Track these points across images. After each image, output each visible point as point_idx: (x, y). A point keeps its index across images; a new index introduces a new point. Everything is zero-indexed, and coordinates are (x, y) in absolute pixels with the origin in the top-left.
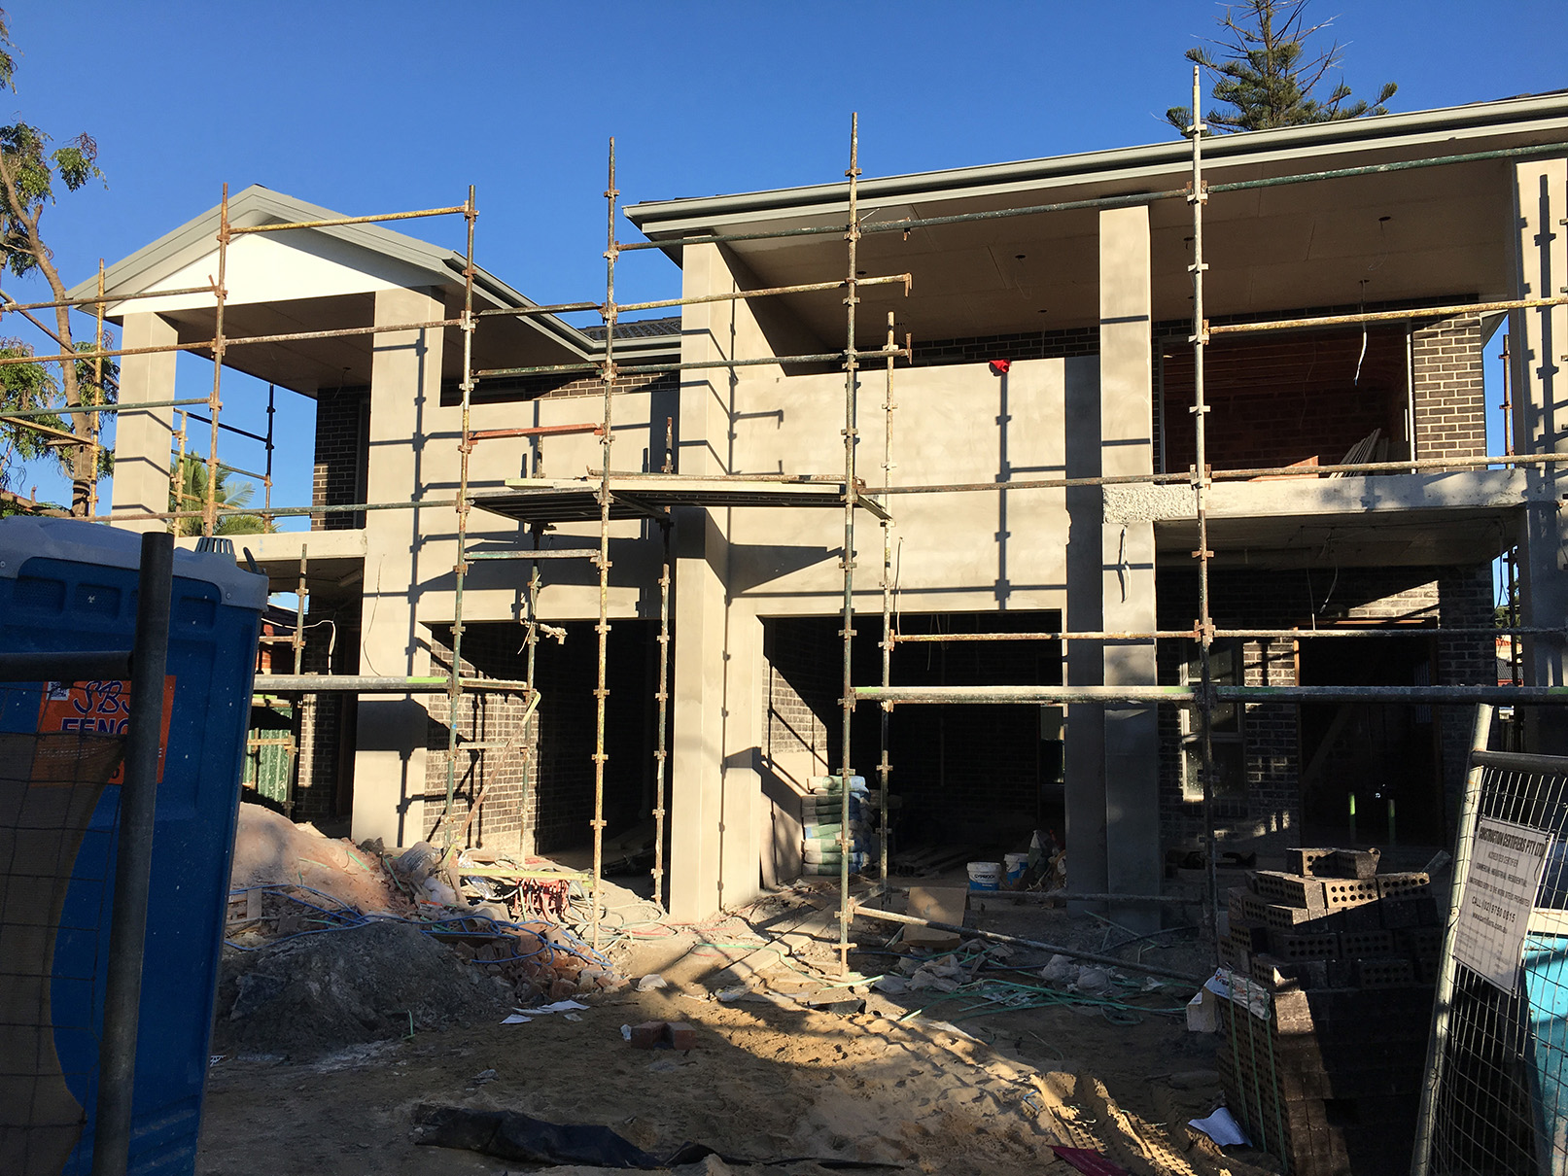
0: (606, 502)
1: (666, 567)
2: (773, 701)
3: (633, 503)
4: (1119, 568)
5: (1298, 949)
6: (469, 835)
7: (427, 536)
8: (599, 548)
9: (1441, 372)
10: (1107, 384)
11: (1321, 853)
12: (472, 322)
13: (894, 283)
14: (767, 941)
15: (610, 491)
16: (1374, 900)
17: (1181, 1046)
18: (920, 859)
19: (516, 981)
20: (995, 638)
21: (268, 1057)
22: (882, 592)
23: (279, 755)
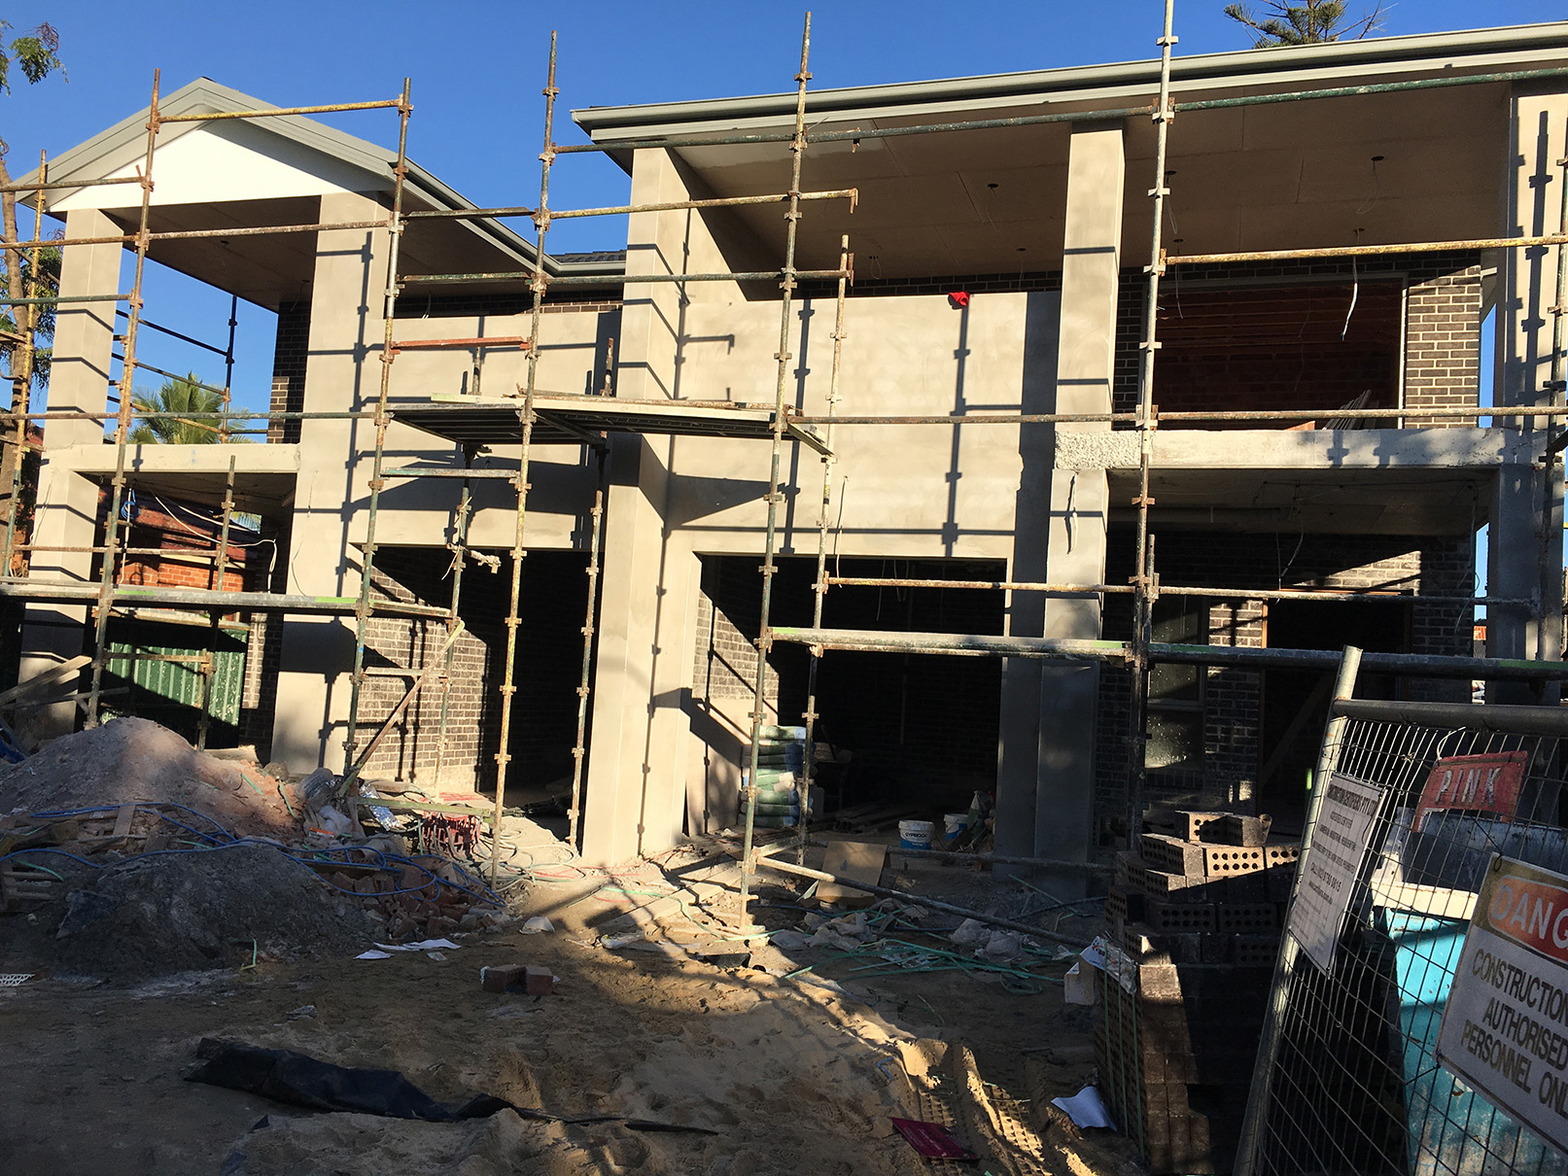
0: (528, 421)
1: (600, 494)
2: (715, 644)
3: (563, 424)
4: (1067, 515)
5: (1171, 919)
6: (400, 767)
7: (363, 452)
8: (519, 469)
9: (1436, 331)
10: (1067, 320)
11: (1211, 818)
12: (400, 224)
13: (839, 198)
14: (676, 888)
15: (533, 409)
16: (1259, 869)
17: (1074, 1019)
18: (860, 815)
19: (390, 916)
20: (932, 585)
21: (86, 979)
22: (819, 531)
23: (228, 679)
